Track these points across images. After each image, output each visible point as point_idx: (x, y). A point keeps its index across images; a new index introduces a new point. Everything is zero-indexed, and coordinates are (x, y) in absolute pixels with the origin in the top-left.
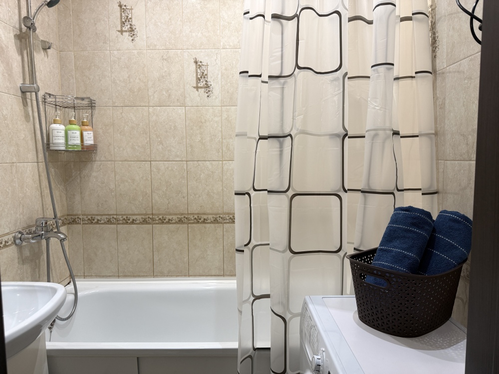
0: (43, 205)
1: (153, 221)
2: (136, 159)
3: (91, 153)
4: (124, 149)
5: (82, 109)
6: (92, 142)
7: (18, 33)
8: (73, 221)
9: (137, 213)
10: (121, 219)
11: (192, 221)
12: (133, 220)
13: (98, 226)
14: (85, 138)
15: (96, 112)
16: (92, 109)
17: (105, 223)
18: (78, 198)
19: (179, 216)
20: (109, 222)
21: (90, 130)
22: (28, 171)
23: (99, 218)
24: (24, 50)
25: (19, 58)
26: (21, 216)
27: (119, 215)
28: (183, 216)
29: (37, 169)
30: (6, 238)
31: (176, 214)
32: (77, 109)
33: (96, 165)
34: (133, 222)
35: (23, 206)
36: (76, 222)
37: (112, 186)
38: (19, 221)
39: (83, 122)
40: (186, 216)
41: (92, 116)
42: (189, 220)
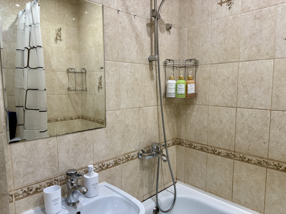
0: (159, 133)
1: (235, 157)
2: (225, 105)
3: (193, 99)
4: (216, 97)
5: (190, 68)
6: (193, 92)
7: (149, 22)
8: (180, 143)
9: (222, 148)
10: (210, 149)
11: (271, 167)
12: (219, 152)
13: (194, 150)
14: (189, 89)
15: (199, 69)
16: (196, 67)
17: (199, 150)
18: (183, 128)
19: (259, 159)
20: (202, 149)
21: (192, 83)
22: (150, 112)
23: (195, 145)
24: (153, 33)
25: (149, 39)
26: (144, 140)
27: (209, 146)
28: (262, 160)
29: (157, 110)
30: (132, 154)
31: (255, 156)
32: (187, 68)
33: (196, 107)
34: (219, 154)
35: (145, 134)
36: (181, 144)
37: (206, 124)
38: (142, 144)
39: (188, 77)
40: (266, 161)
41: (196, 72)
42: (268, 165)
